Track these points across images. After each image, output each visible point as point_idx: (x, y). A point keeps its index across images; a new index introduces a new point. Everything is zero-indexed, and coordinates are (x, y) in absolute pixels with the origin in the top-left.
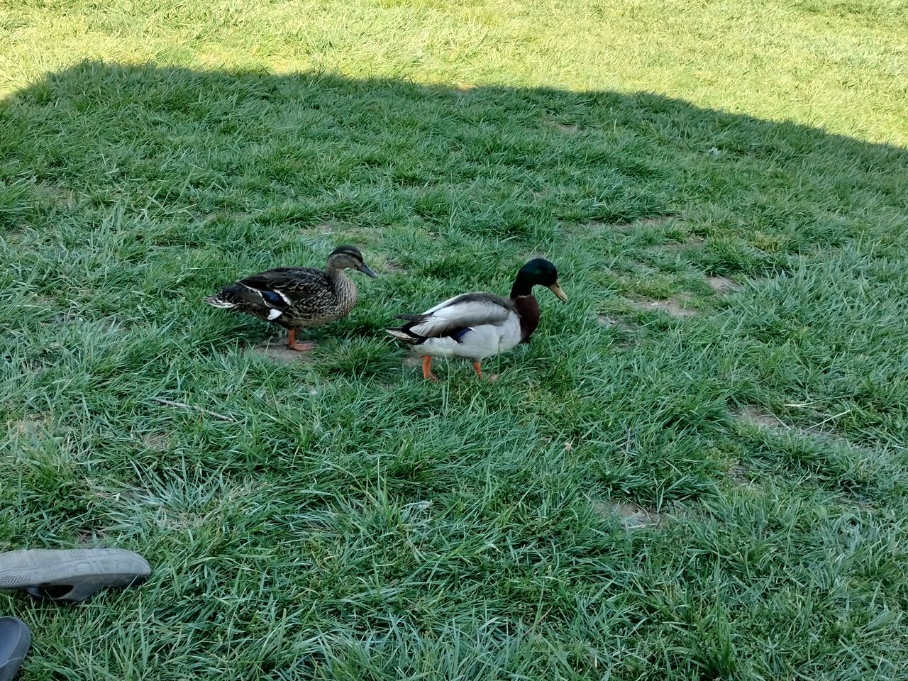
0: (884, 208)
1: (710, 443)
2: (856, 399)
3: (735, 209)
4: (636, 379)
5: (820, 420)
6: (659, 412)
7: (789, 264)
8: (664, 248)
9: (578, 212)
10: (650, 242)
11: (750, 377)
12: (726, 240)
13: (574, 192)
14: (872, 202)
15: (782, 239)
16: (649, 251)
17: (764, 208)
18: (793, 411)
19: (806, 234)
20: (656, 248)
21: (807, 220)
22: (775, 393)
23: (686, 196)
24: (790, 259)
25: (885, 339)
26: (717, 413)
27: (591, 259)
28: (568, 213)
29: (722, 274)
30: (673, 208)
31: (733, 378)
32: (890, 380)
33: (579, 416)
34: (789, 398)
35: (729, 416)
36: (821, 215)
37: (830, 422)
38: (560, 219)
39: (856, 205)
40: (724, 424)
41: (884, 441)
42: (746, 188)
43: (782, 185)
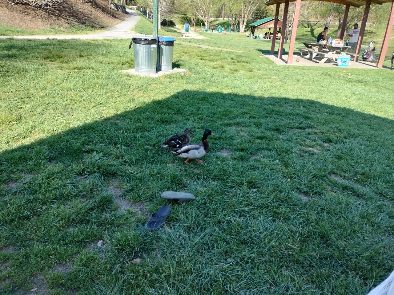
0: (368, 129)
1: (324, 182)
2: (361, 175)
3: (331, 128)
4: (306, 166)
5: (351, 179)
6: (311, 174)
7: (344, 141)
8: (313, 136)
9: (292, 126)
10: (310, 134)
11: (334, 167)
12: (328, 135)
13: (291, 122)
14: (365, 128)
15: (342, 135)
16: (309, 136)
17: (338, 128)
18: (345, 176)
19: (349, 134)
20: (311, 135)
21: (349, 131)
22: (340, 172)
23: (319, 124)
25: (369, 161)
26: (326, 175)
27: (295, 137)
28: (290, 126)
29: (327, 143)
30: (315, 126)
31: (330, 167)
32: (370, 171)
33: (292, 173)
34: (344, 173)
35: (329, 176)
36: (352, 130)
37: (354, 180)
38: (288, 128)
39: (361, 128)
40: (327, 178)
42: (334, 123)
43: (342, 122)
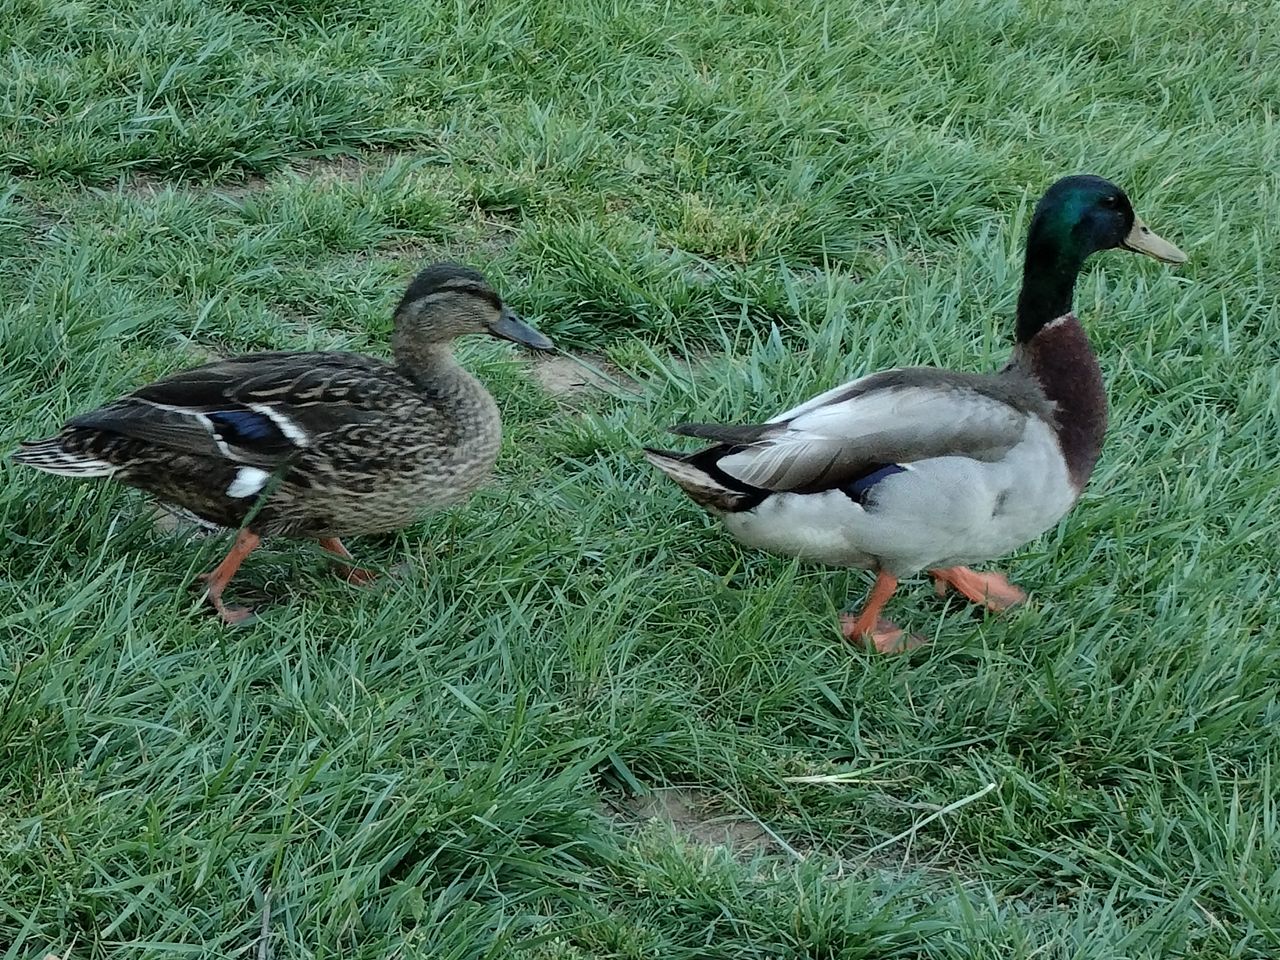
0: (1095, 109)
1: (540, 923)
2: (1015, 744)
3: (614, 123)
4: (287, 720)
5: (901, 822)
6: (368, 829)
7: (793, 303)
8: (380, 263)
9: (83, 145)
10: (333, 241)
11: (673, 694)
12: (584, 229)
13: (64, 77)
14: (1054, 88)
15: (769, 218)
16: (329, 275)
17: (709, 118)
18: (814, 799)
19: (849, 199)
20: (353, 262)
21: (847, 151)
22: (754, 740)
23: (449, 82)
24: (794, 289)
25: (1104, 543)
26: (563, 818)
27: (127, 309)
28: (46, 150)
29: (576, 345)
30: (407, 122)
31: (617, 699)
32: (1119, 676)
34: (799, 756)
35: (603, 827)
36: (893, 136)
37: (935, 830)
38: (19, 171)
39: (1009, 100)
40: (588, 858)
41: (1104, 882)
42: (650, 49)
43: (767, 38)
